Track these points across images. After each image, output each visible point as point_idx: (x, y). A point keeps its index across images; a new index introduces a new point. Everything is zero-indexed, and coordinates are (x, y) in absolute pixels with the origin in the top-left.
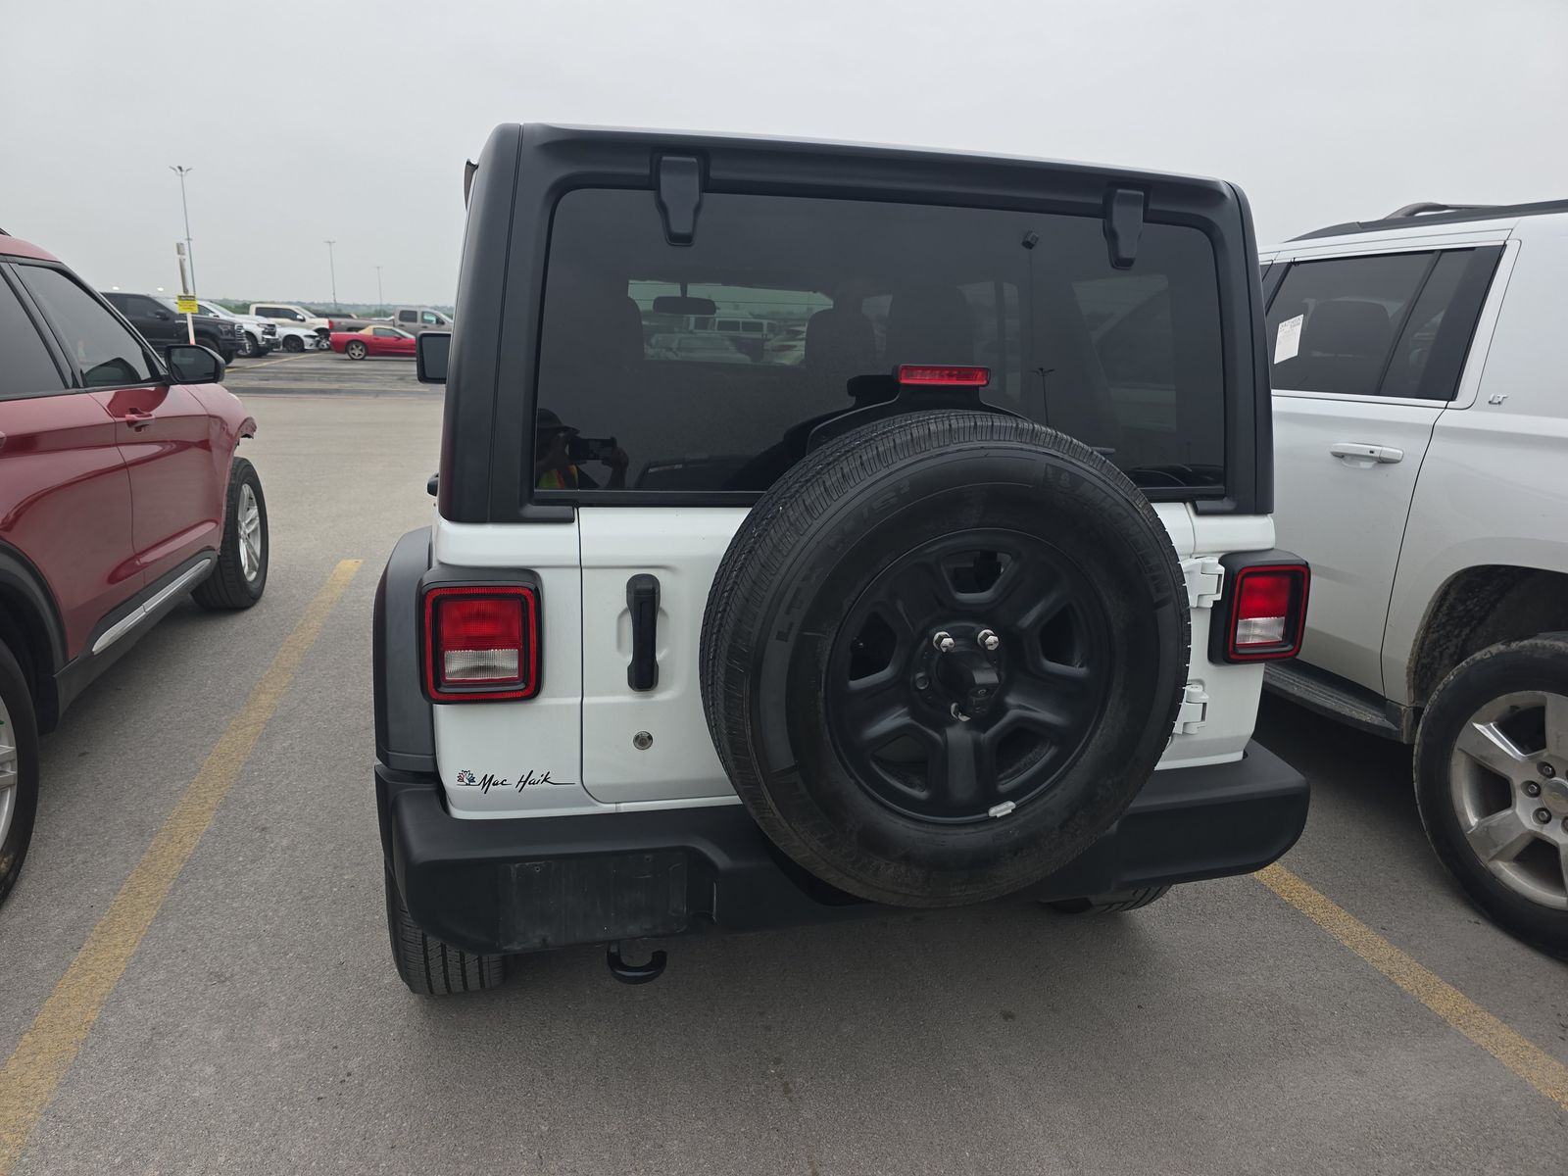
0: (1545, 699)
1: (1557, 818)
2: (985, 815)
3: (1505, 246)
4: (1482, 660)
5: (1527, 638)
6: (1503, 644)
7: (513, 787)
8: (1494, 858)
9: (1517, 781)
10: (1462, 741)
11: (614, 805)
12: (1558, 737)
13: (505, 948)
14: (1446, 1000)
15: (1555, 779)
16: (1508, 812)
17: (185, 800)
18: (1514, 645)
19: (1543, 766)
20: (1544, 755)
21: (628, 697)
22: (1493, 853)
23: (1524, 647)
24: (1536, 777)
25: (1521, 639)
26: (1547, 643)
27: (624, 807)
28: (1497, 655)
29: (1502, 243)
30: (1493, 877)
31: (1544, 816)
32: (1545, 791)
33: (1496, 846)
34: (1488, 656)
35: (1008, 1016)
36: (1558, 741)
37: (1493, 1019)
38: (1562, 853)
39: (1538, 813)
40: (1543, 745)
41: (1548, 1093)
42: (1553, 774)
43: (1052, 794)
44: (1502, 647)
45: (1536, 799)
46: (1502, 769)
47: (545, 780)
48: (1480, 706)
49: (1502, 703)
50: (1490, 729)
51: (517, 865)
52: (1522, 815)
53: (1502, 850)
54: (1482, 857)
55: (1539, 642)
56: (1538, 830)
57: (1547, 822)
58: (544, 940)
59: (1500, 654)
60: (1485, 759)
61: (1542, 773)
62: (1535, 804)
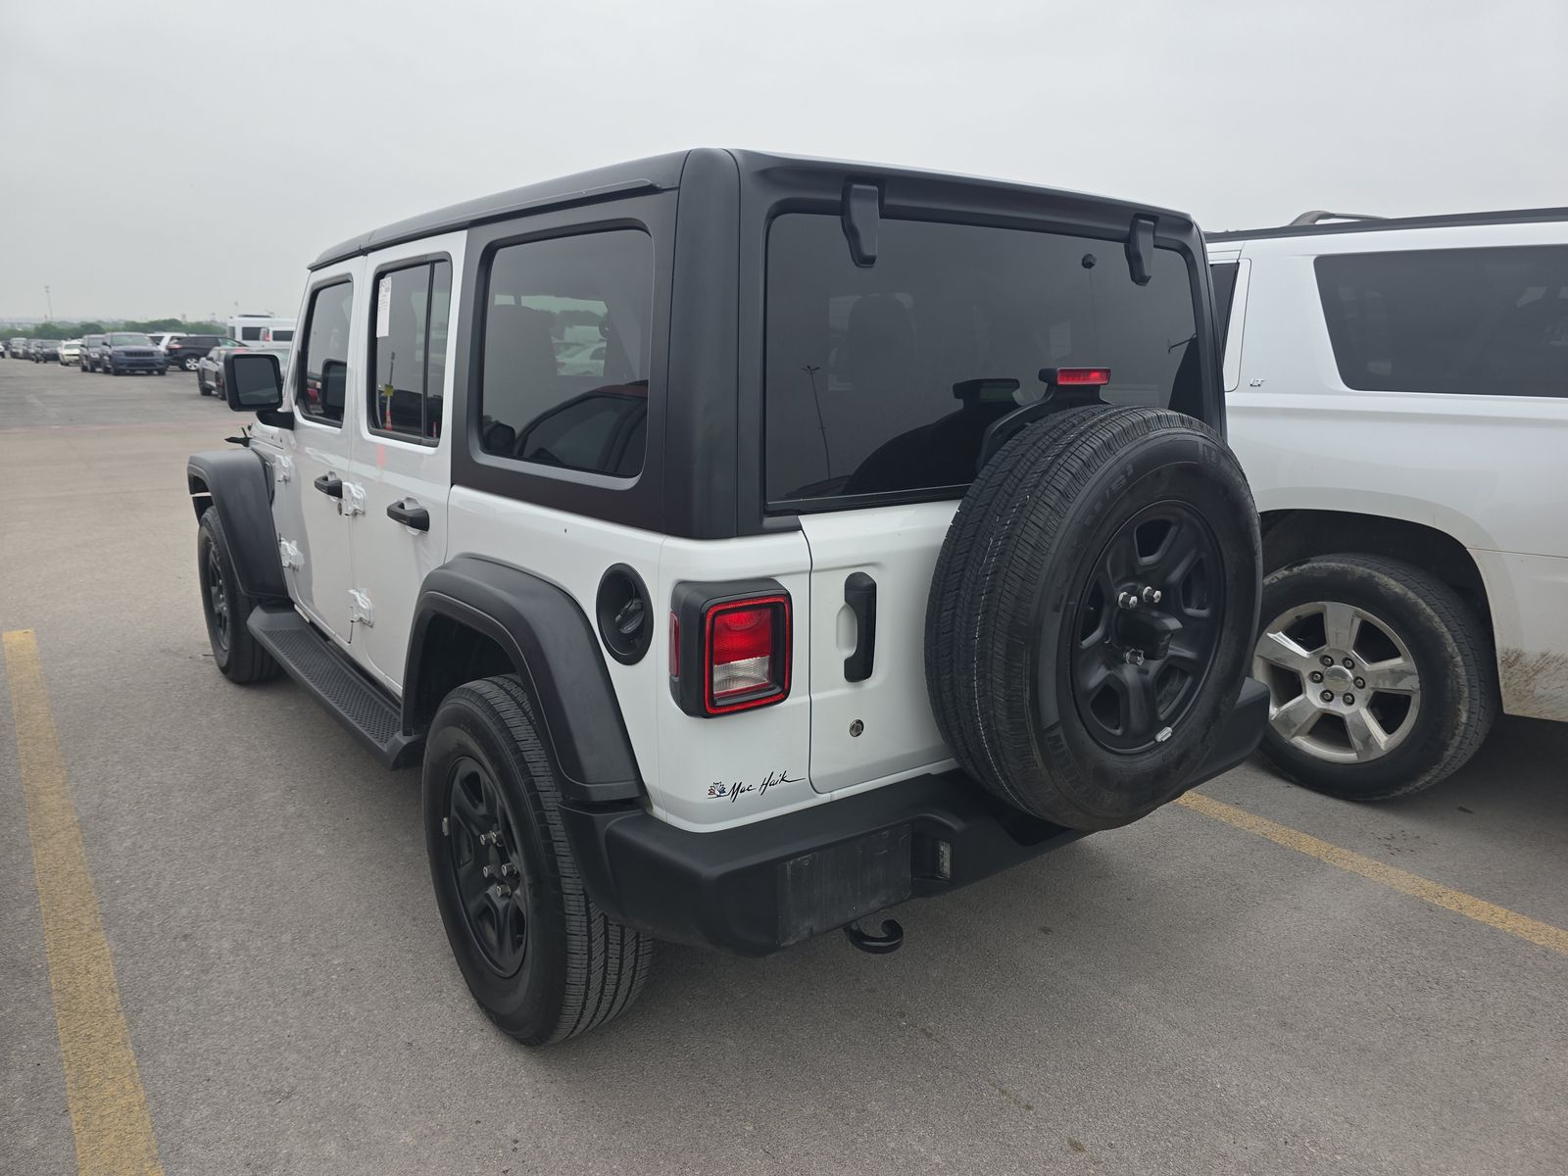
0: (1325, 607)
1: (1338, 695)
2: (1153, 742)
3: (1238, 263)
4: (1271, 585)
5: (1305, 563)
6: (1286, 569)
7: (756, 792)
8: (1293, 736)
9: (1305, 674)
10: (1261, 649)
11: (829, 794)
12: (1337, 634)
13: (782, 945)
14: (1310, 845)
15: (1334, 666)
16: (1300, 698)
17: (50, 926)
18: (1295, 570)
19: (1326, 660)
20: (1325, 649)
21: (845, 689)
22: (1293, 731)
23: (1305, 569)
24: (1319, 668)
25: (1301, 564)
26: (1322, 564)
27: (838, 794)
28: (1283, 579)
29: (1235, 261)
30: (1296, 749)
31: (1327, 696)
32: (1326, 679)
33: (1296, 725)
34: (1276, 580)
35: (1046, 931)
36: (1337, 637)
37: (1346, 851)
38: (1348, 721)
39: (1323, 695)
40: (1322, 641)
41: (1410, 892)
42: (1333, 663)
43: (1192, 716)
44: (1286, 573)
45: (1321, 684)
46: (1292, 665)
47: (783, 779)
48: (1273, 620)
49: (1289, 616)
50: (1279, 636)
51: (791, 862)
52: (1312, 697)
53: (1300, 728)
54: (1285, 736)
55: (1315, 565)
56: (1326, 707)
57: (1330, 700)
58: (811, 930)
59: (1286, 578)
60: (1280, 660)
61: (1324, 664)
62: (1321, 688)
